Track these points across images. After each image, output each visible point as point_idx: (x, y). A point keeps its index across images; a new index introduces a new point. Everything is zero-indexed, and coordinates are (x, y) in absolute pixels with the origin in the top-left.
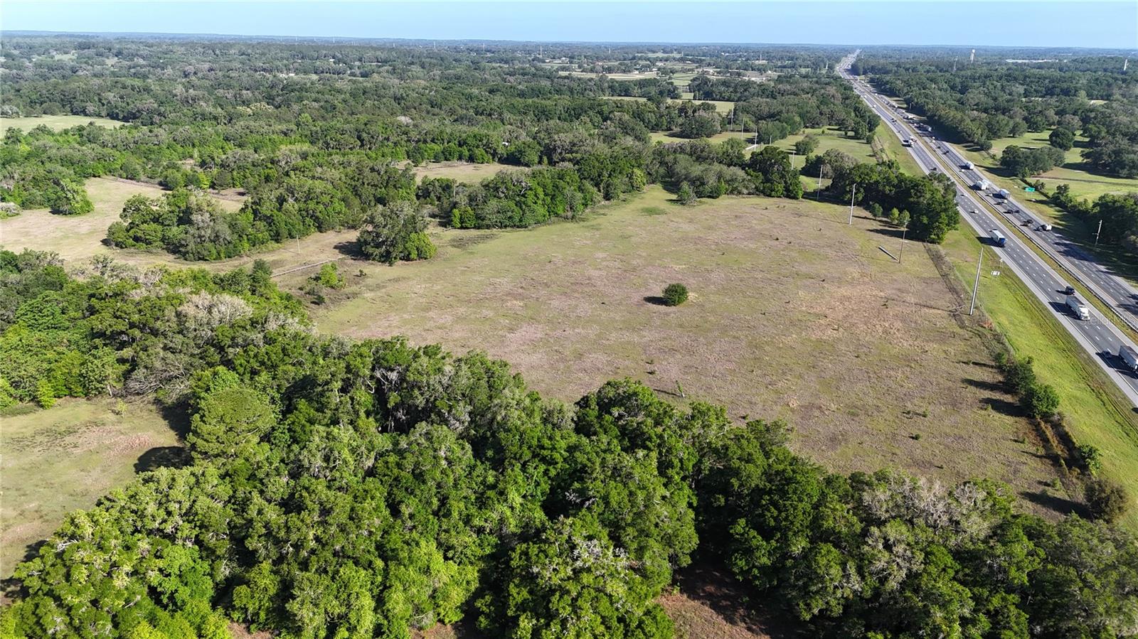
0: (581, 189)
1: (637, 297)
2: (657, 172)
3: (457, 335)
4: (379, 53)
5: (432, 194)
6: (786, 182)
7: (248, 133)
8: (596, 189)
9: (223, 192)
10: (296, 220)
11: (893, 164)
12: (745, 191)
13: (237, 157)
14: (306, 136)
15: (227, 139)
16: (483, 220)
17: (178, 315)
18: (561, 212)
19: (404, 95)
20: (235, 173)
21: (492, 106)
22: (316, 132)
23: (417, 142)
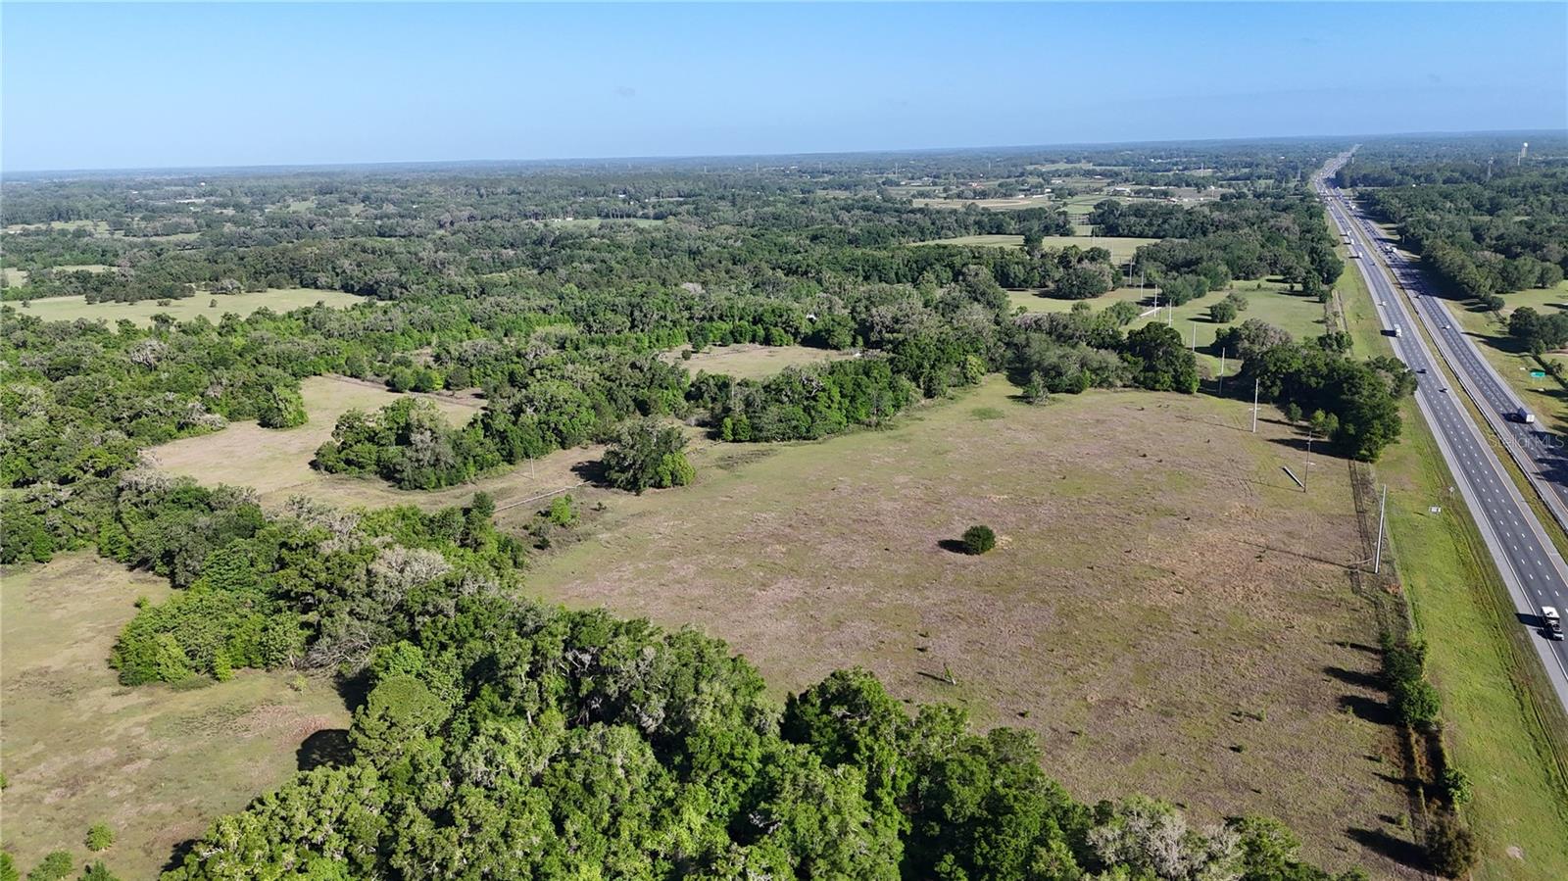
0: (893, 387)
1: (934, 540)
2: (1002, 356)
3: (696, 592)
4: (681, 185)
5: (706, 395)
6: (1175, 370)
7: (499, 311)
8: (914, 384)
9: (458, 394)
10: (535, 435)
11: (1342, 337)
12: (1119, 383)
13: (478, 349)
14: (569, 313)
15: (473, 321)
16: (761, 431)
17: (369, 572)
18: (863, 418)
19: (701, 248)
20: (474, 369)
21: (810, 261)
22: (582, 308)
23: (702, 319)
